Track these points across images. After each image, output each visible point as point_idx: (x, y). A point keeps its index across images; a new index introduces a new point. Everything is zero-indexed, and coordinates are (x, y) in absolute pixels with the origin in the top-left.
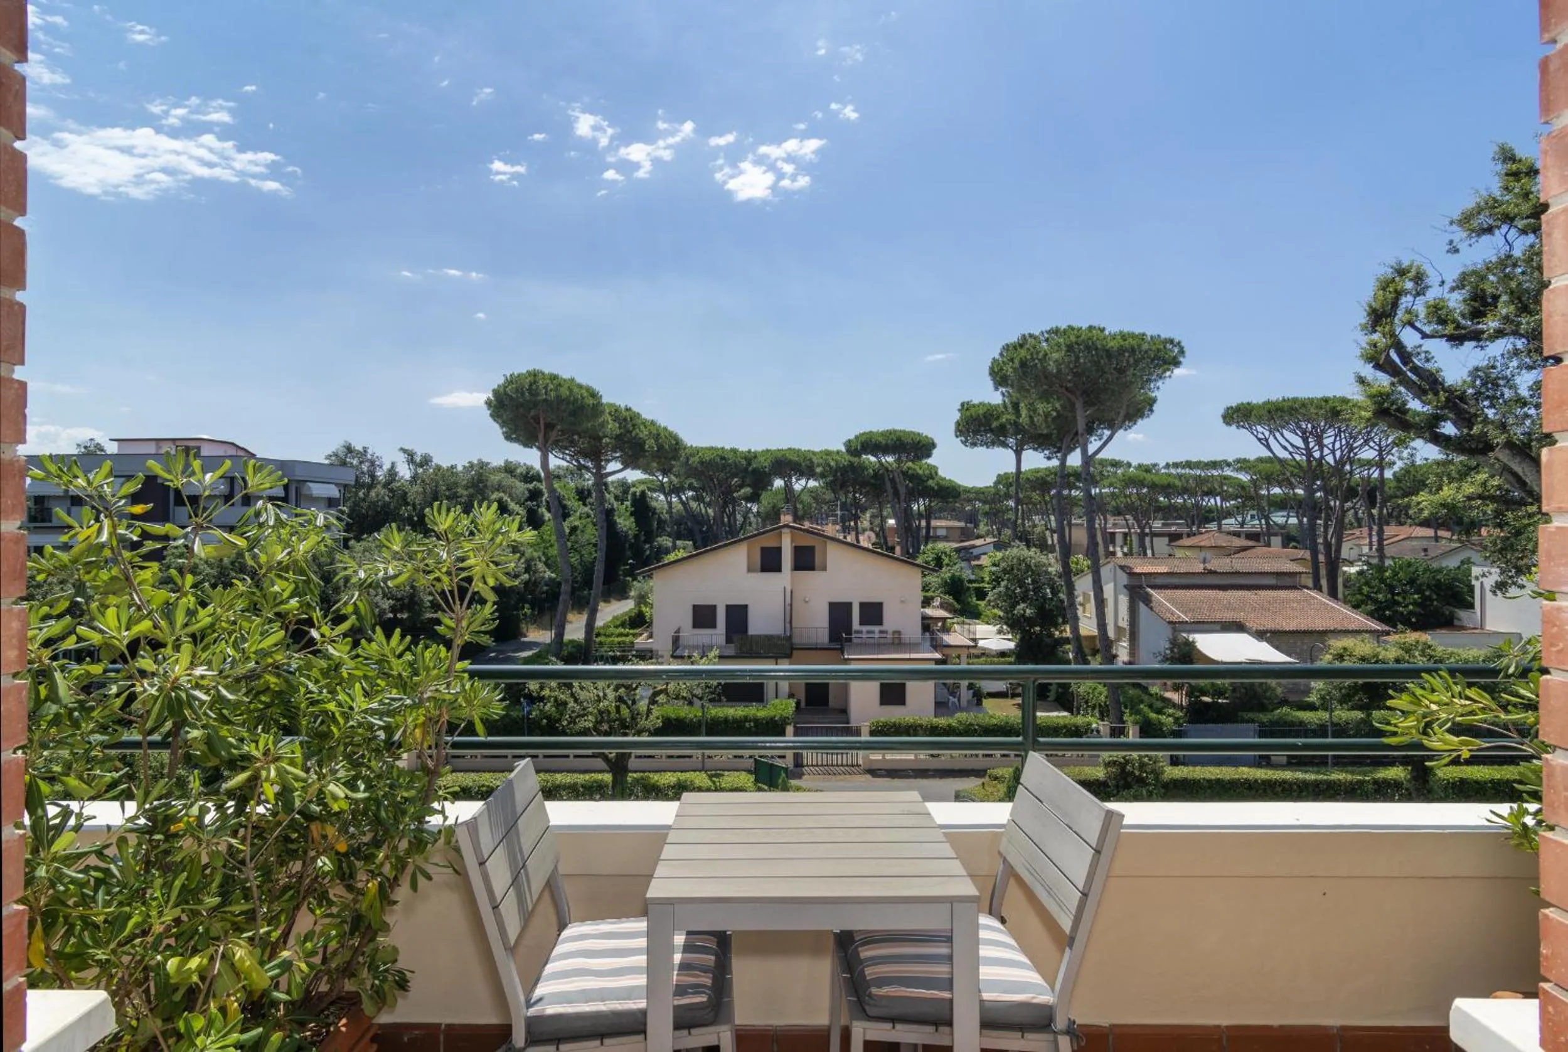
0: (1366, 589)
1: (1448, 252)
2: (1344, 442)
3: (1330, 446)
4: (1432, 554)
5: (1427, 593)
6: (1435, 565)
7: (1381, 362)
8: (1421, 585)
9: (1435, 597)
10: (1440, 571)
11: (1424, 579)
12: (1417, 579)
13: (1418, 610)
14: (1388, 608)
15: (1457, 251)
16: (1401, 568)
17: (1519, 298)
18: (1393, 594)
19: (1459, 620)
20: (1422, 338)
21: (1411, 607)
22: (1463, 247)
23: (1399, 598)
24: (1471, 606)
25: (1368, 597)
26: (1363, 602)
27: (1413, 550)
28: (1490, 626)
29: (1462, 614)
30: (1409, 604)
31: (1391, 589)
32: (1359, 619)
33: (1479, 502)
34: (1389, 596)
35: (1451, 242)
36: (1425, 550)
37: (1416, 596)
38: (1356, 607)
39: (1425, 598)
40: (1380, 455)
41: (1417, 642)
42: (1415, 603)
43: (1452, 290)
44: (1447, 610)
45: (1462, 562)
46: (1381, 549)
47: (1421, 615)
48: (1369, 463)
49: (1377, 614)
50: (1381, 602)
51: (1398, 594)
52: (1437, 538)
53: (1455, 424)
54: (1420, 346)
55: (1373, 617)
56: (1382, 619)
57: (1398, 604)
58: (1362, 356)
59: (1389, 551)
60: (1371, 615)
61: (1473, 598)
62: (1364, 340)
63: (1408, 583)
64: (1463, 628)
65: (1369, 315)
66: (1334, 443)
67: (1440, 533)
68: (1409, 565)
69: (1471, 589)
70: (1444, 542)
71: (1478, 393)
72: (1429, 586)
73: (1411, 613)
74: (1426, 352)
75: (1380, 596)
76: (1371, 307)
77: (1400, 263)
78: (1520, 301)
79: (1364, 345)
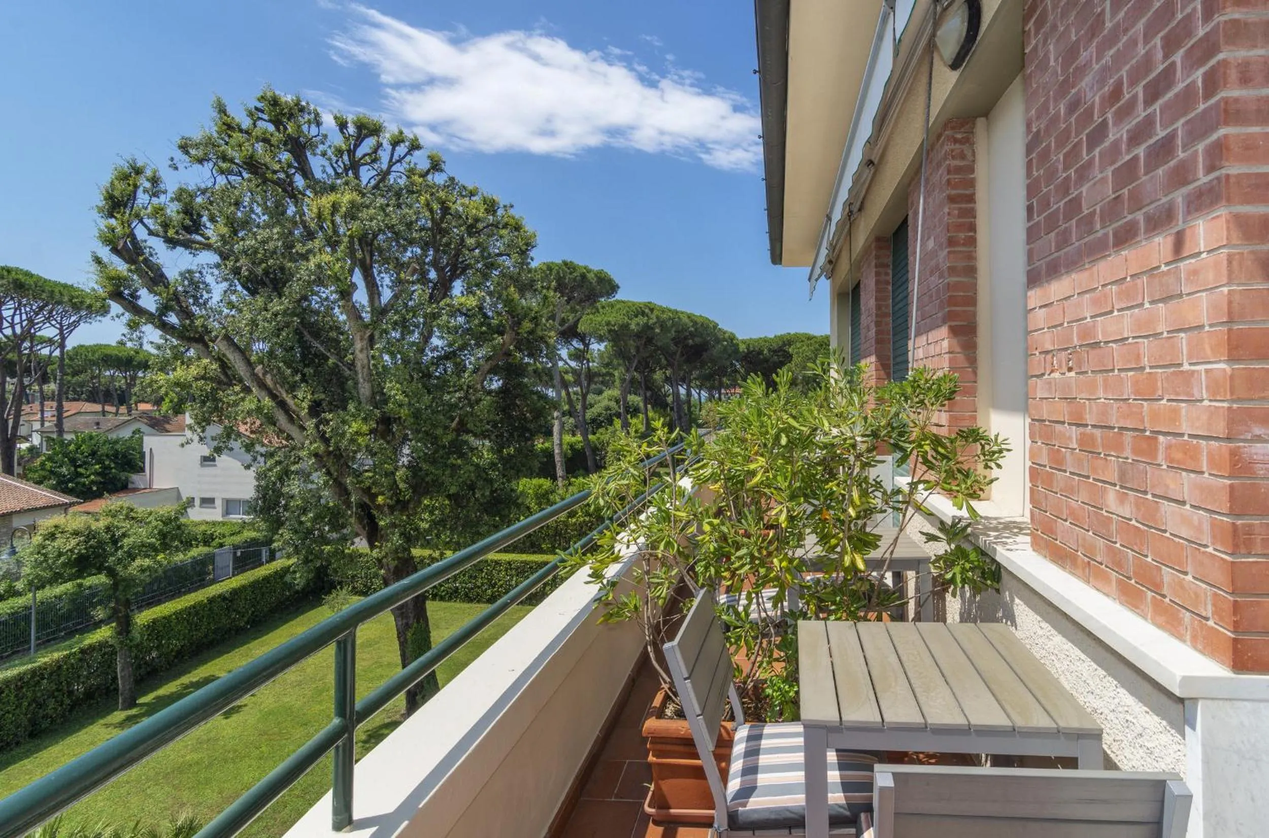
0: (49, 465)
1: (170, 166)
2: (24, 317)
3: (9, 319)
4: (104, 427)
5: (107, 463)
6: (113, 436)
7: (119, 248)
8: (102, 455)
9: (113, 465)
10: (116, 442)
11: (104, 450)
12: (98, 451)
13: (99, 479)
14: (70, 481)
15: (176, 168)
16: (84, 441)
17: (232, 224)
18: (76, 467)
19: (133, 483)
20: (149, 235)
21: (92, 477)
22: (181, 167)
23: (80, 470)
24: (142, 470)
25: (51, 472)
26: (45, 478)
27: (86, 425)
28: (156, 486)
29: (135, 477)
30: (90, 476)
31: (73, 461)
32: (45, 495)
33: (203, 382)
34: (73, 469)
35: (172, 159)
36: (98, 424)
37: (97, 467)
38: (39, 483)
39: (106, 468)
40: (61, 333)
41: (122, 508)
42: (97, 474)
43: (172, 200)
44: (123, 476)
45: (134, 433)
46: (59, 425)
47: (101, 483)
48: (50, 341)
49: (62, 487)
50: (64, 476)
51: (80, 466)
52: (104, 413)
53: (177, 316)
54: (145, 241)
55: (56, 489)
56: (67, 491)
57: (81, 475)
58: (101, 237)
59: (67, 425)
60: (54, 488)
61: (144, 463)
62: (104, 223)
63: (90, 455)
64: (136, 490)
65: (105, 199)
66: (13, 316)
67: (107, 408)
68: (91, 438)
69: (143, 455)
70: (110, 416)
71: (186, 292)
72: (107, 456)
73: (93, 482)
74: (150, 248)
75: (64, 470)
76: (108, 192)
77: (134, 161)
78: (233, 227)
79: (103, 227)
